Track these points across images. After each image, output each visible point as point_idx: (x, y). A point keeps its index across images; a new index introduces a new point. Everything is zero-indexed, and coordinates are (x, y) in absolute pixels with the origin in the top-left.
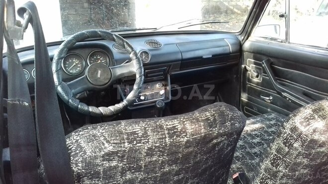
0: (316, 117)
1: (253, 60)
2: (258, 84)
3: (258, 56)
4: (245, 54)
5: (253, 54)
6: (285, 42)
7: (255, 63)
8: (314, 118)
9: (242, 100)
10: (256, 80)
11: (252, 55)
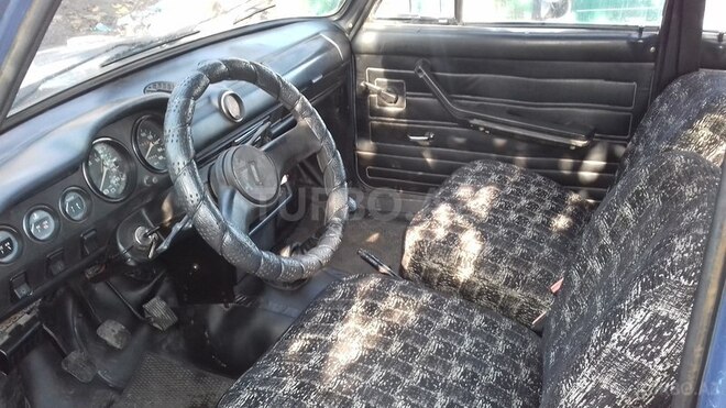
0: (718, 138)
1: (382, 70)
2: (399, 116)
3: (395, 58)
4: (361, 60)
5: (381, 57)
6: (455, 24)
7: (387, 75)
8: (716, 142)
9: (360, 157)
10: (392, 109)
11: (380, 59)
